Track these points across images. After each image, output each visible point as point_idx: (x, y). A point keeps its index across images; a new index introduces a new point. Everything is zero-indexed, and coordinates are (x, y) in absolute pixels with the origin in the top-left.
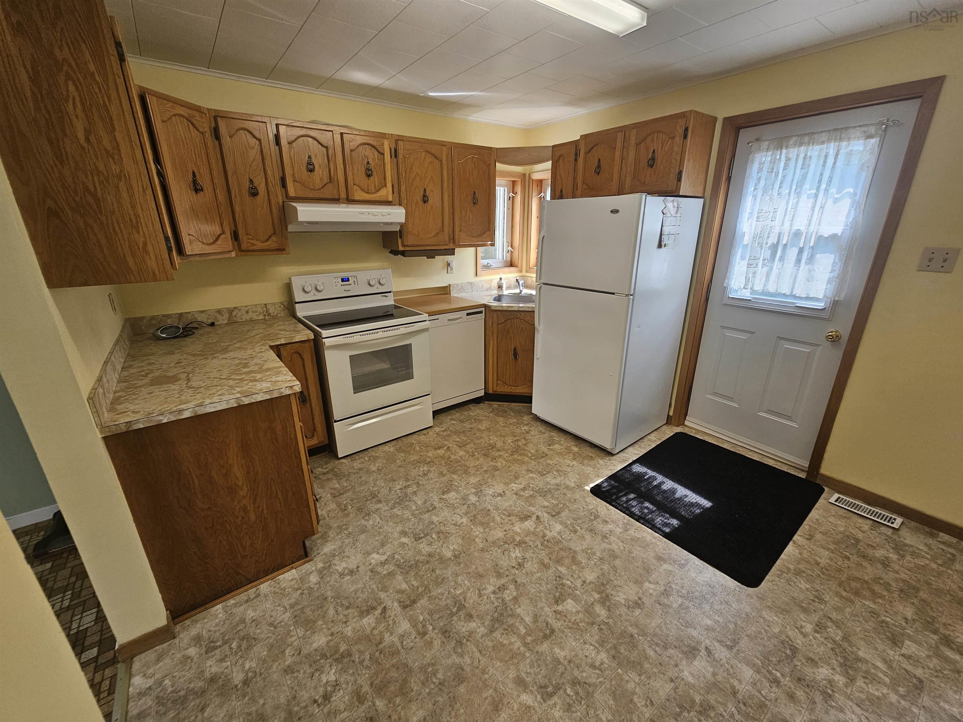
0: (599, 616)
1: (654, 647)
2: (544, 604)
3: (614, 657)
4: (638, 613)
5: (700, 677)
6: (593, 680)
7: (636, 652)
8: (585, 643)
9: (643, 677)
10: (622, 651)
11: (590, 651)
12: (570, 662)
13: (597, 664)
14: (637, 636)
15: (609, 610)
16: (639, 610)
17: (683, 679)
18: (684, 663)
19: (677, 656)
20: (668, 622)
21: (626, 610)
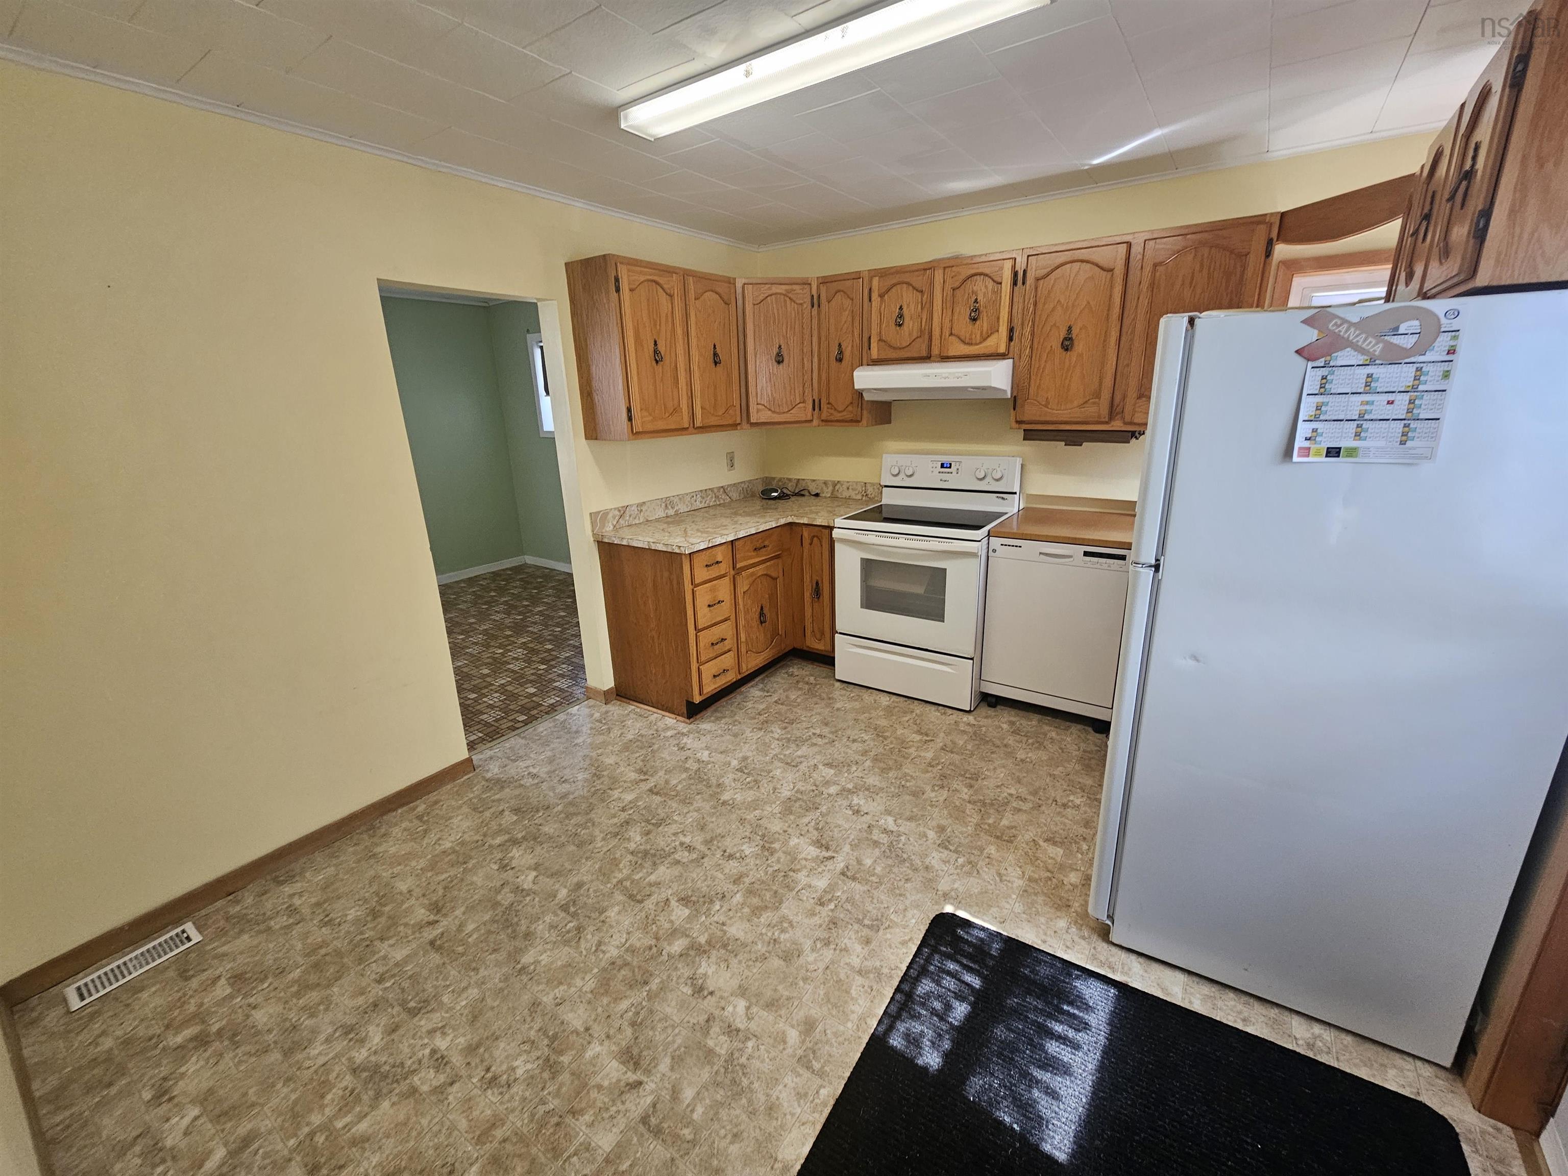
0: (669, 944)
1: (633, 1009)
2: (675, 889)
3: (613, 963)
4: (685, 991)
5: (594, 1066)
6: (583, 944)
7: (623, 989)
8: (628, 933)
9: (590, 995)
10: (623, 972)
11: (619, 939)
12: (603, 921)
13: (603, 948)
14: (647, 988)
15: (681, 955)
16: (690, 992)
17: (589, 1043)
18: (614, 1048)
19: (623, 1039)
20: (677, 1031)
21: (686, 975)
